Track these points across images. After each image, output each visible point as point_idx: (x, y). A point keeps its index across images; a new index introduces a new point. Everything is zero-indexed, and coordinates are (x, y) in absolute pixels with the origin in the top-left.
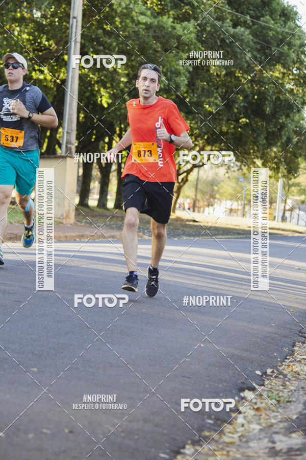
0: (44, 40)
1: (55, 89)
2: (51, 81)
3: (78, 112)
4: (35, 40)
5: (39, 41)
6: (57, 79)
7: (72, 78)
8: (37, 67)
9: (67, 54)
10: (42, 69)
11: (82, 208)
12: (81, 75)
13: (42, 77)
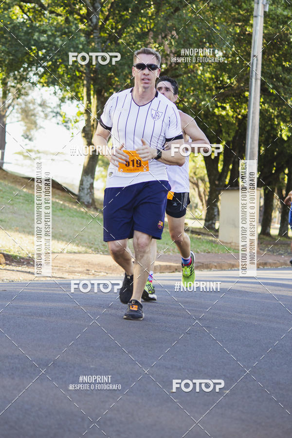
0: (226, 79)
1: (237, 124)
2: (233, 117)
3: (260, 146)
4: (217, 78)
5: (221, 79)
6: (239, 114)
7: (253, 113)
8: (219, 104)
9: (248, 91)
10: (225, 105)
11: (265, 237)
12: (262, 110)
13: (224, 113)
